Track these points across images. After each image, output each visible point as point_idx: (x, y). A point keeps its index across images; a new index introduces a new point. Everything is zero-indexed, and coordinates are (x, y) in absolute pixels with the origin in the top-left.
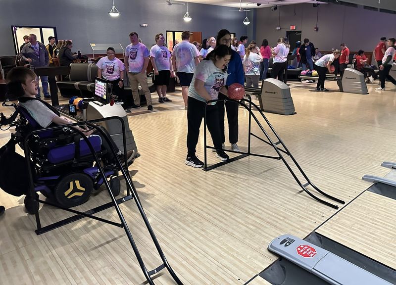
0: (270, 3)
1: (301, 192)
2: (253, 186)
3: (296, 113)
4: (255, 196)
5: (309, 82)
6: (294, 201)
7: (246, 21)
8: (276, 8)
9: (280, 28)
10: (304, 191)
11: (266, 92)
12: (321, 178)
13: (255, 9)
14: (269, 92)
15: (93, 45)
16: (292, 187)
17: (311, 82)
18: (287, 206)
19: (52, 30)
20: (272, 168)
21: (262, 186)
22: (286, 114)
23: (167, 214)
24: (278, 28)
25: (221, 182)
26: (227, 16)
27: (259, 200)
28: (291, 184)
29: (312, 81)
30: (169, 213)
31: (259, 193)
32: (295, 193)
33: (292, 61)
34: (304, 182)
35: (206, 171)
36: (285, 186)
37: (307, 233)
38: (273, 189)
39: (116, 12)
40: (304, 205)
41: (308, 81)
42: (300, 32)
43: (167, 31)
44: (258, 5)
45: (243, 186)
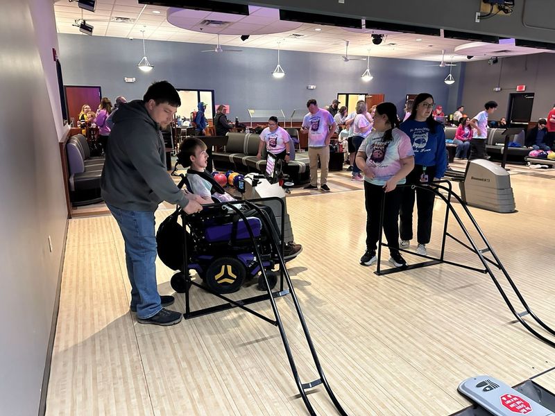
0: (488, 54)
1: (514, 322)
2: (443, 305)
3: (516, 211)
4: (444, 318)
5: (542, 168)
6: (502, 333)
7: (448, 79)
8: (496, 61)
9: (499, 89)
10: (519, 322)
11: (472, 178)
12: (549, 308)
13: (463, 64)
14: (477, 179)
15: (251, 111)
16: (502, 314)
17: (545, 168)
18: (492, 339)
19: (210, 93)
20: (472, 285)
21: (456, 306)
22: (500, 211)
23: (325, 320)
24: (497, 89)
25: (398, 293)
26: (421, 72)
27: (450, 324)
28: (501, 310)
29: (547, 166)
30: (328, 319)
31: (452, 316)
32: (504, 323)
33: (516, 135)
34: (519, 308)
35: (379, 275)
36: (491, 311)
37: (518, 379)
38: (472, 312)
39: (280, 71)
40: (519, 342)
41: (540, 166)
42: (532, 94)
43: (339, 94)
44: (469, 57)
45: (428, 303)
